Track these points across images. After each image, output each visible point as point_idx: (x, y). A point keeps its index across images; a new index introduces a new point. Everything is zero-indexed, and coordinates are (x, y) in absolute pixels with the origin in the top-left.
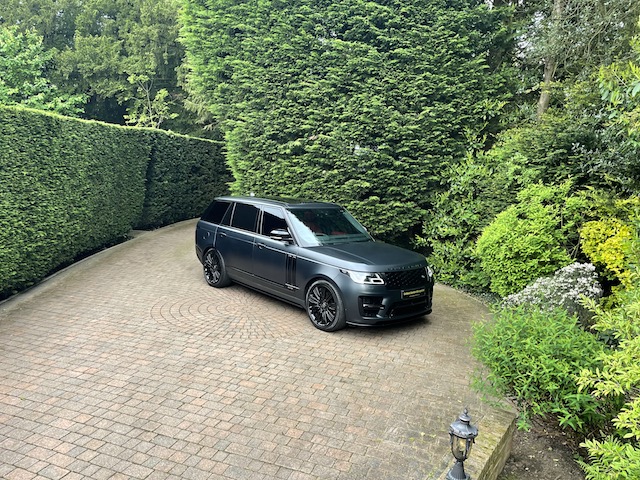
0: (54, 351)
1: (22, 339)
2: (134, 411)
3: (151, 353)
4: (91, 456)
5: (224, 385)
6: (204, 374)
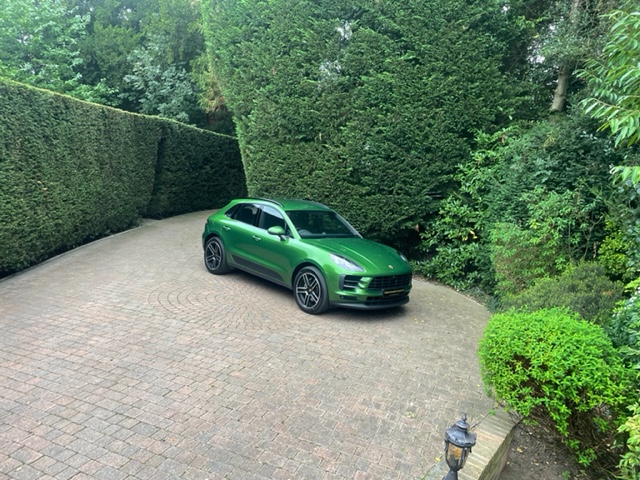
0: (44, 331)
1: (14, 318)
2: (117, 396)
3: (144, 339)
4: (68, 441)
5: (214, 375)
6: (194, 363)
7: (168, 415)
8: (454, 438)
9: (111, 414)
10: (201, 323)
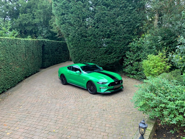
1: (9, 104)
2: (42, 124)
5: (68, 114)
6: (62, 111)
7: (57, 128)
8: (141, 126)
9: (41, 130)
10: (62, 99)
